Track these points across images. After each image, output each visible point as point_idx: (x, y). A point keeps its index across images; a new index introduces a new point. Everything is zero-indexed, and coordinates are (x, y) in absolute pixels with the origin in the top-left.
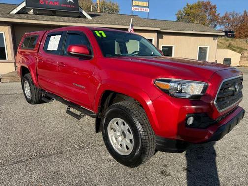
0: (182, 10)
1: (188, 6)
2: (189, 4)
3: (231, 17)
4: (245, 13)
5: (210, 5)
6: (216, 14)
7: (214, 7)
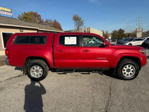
0: (21, 15)
1: (24, 13)
2: (25, 12)
3: (49, 22)
4: (55, 20)
5: (37, 14)
6: (42, 19)
7: (40, 15)
